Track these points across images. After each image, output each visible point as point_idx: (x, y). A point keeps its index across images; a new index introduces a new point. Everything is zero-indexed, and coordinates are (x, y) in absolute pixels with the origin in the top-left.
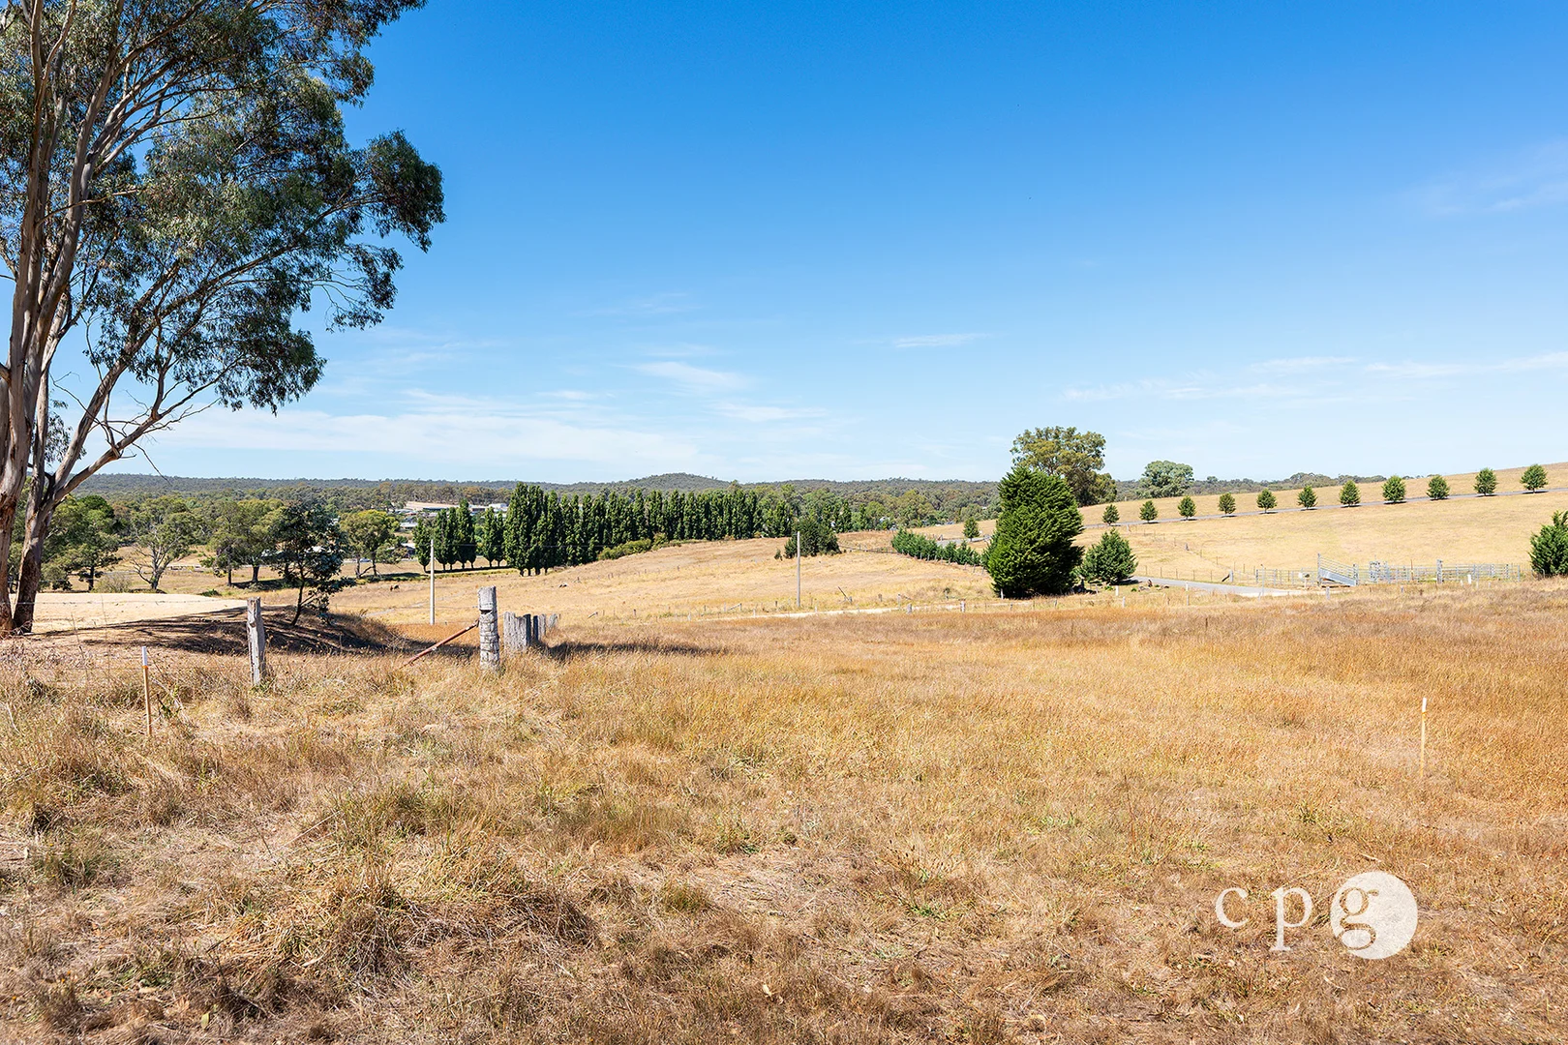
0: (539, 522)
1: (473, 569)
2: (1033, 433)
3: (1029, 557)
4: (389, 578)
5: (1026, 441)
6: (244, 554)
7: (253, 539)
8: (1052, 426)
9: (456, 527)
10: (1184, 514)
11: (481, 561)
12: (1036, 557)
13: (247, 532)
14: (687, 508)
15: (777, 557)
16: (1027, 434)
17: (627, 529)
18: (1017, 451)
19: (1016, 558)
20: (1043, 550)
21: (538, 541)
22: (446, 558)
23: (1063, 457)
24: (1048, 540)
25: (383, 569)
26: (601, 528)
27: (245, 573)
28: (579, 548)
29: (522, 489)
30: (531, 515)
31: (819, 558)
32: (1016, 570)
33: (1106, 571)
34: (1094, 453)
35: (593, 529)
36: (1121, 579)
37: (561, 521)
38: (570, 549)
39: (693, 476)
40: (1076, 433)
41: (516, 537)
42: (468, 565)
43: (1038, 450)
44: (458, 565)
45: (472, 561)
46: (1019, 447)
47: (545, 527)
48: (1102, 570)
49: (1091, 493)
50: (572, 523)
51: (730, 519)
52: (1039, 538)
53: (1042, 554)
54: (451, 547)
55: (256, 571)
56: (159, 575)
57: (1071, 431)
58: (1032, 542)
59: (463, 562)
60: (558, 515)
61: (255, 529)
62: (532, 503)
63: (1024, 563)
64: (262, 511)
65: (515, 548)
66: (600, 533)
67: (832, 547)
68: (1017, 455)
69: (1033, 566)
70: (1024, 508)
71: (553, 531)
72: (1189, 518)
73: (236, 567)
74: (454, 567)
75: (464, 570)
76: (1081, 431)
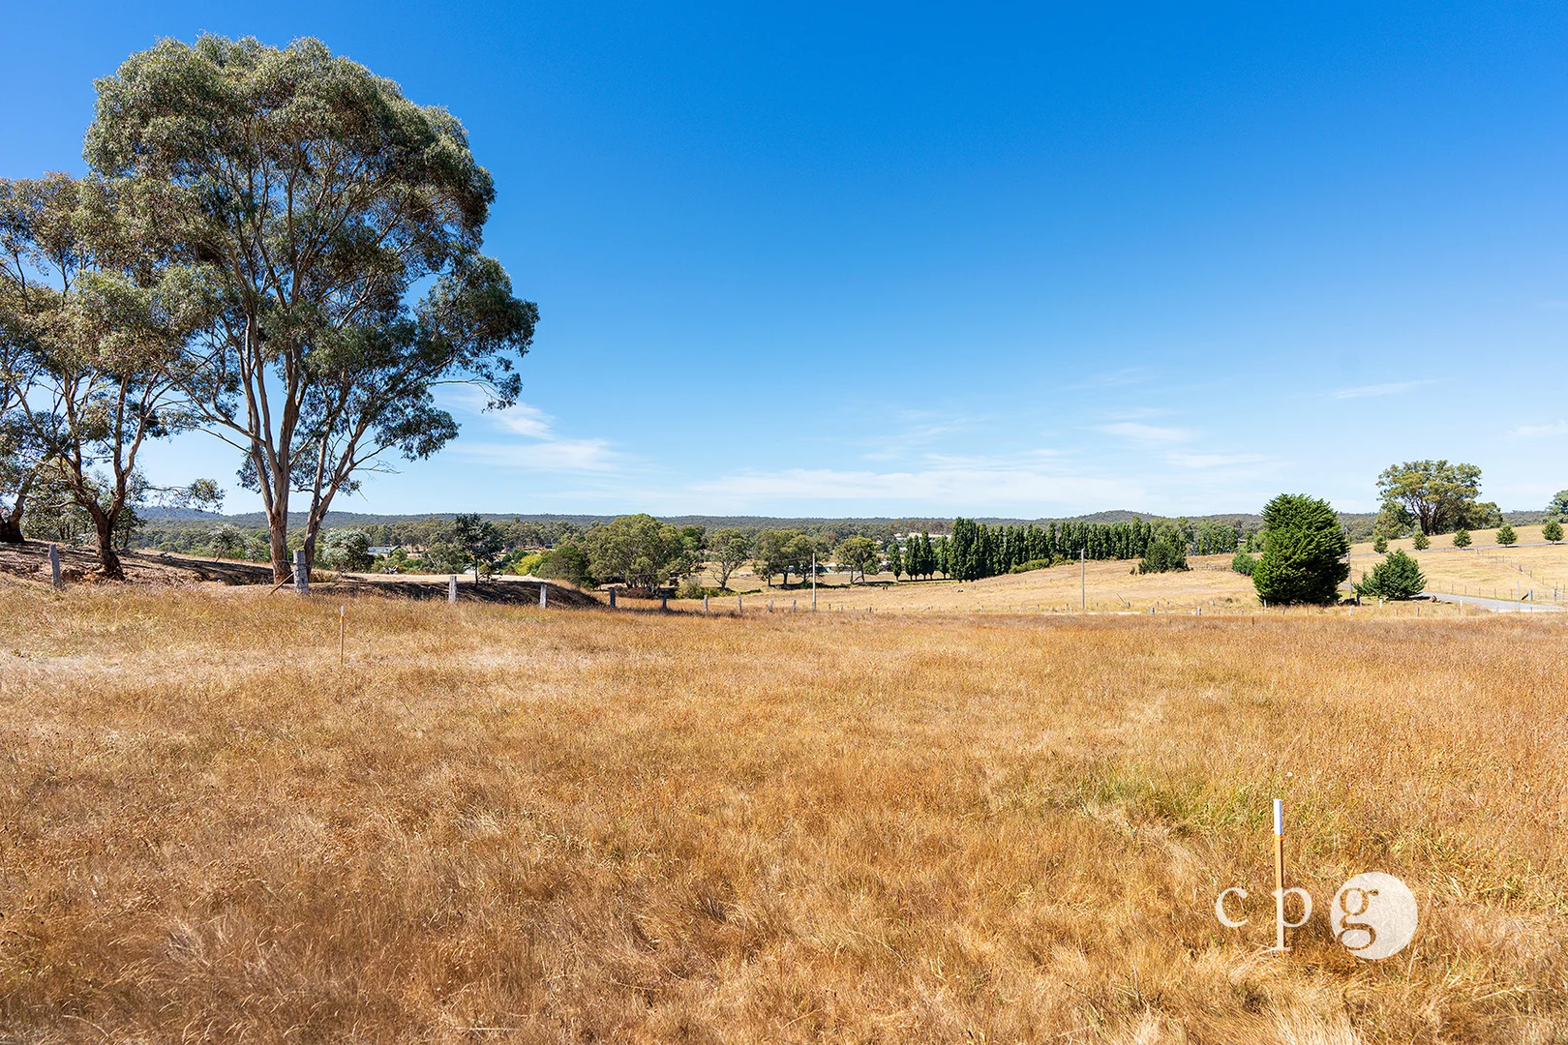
0: (973, 546)
1: (932, 580)
2: (1401, 466)
3: (1284, 572)
4: (872, 584)
5: (1393, 473)
6: (777, 566)
7: (784, 556)
8: (1421, 459)
9: (919, 549)
10: (1549, 538)
11: (937, 574)
12: (1291, 572)
13: (777, 551)
14: (1090, 535)
15: (1132, 573)
16: (1394, 468)
17: (1041, 551)
18: (1383, 484)
19: (1272, 572)
20: (1298, 565)
21: (972, 560)
22: (913, 571)
23: (1431, 488)
24: (1303, 557)
25: (869, 578)
26: (1021, 550)
27: (778, 579)
28: (1003, 566)
29: (960, 521)
30: (966, 541)
31: (1167, 574)
32: (1272, 583)
33: (1389, 587)
34: (1469, 483)
35: (1013, 551)
36: (1406, 594)
37: (989, 545)
38: (996, 566)
39: (1131, 513)
40: (1448, 465)
41: (956, 556)
42: (928, 576)
43: (1404, 482)
44: (921, 577)
45: (931, 574)
46: (1384, 479)
47: (976, 552)
48: (1386, 586)
49: (1469, 521)
50: (998, 546)
51: (1128, 544)
52: (1294, 555)
53: (1298, 569)
54: (915, 564)
55: (786, 576)
56: (726, 578)
57: (1442, 465)
58: (1287, 559)
59: (925, 574)
60: (987, 540)
61: (783, 549)
62: (967, 532)
63: (1280, 576)
64: (789, 538)
65: (955, 564)
66: (1020, 553)
67: (1181, 566)
68: (1383, 488)
69: (1288, 579)
70: (1282, 529)
71: (984, 553)
72: (1556, 542)
73: (774, 575)
74: (918, 578)
75: (925, 580)
76: (1454, 462)
